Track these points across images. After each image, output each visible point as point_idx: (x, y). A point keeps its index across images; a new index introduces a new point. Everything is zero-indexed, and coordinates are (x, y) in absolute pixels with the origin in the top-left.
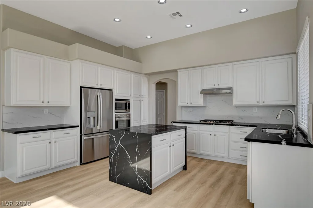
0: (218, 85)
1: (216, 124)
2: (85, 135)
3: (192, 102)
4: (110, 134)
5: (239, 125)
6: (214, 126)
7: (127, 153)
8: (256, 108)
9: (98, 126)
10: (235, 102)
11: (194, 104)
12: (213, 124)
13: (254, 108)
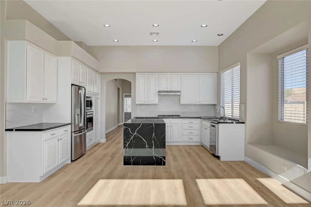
0: (171, 88)
1: (172, 118)
2: (74, 132)
3: (149, 101)
4: (124, 127)
5: (188, 118)
6: (171, 119)
7: (144, 140)
8: (193, 106)
9: (81, 123)
10: (182, 102)
11: (151, 102)
12: (170, 118)
13: (192, 106)
